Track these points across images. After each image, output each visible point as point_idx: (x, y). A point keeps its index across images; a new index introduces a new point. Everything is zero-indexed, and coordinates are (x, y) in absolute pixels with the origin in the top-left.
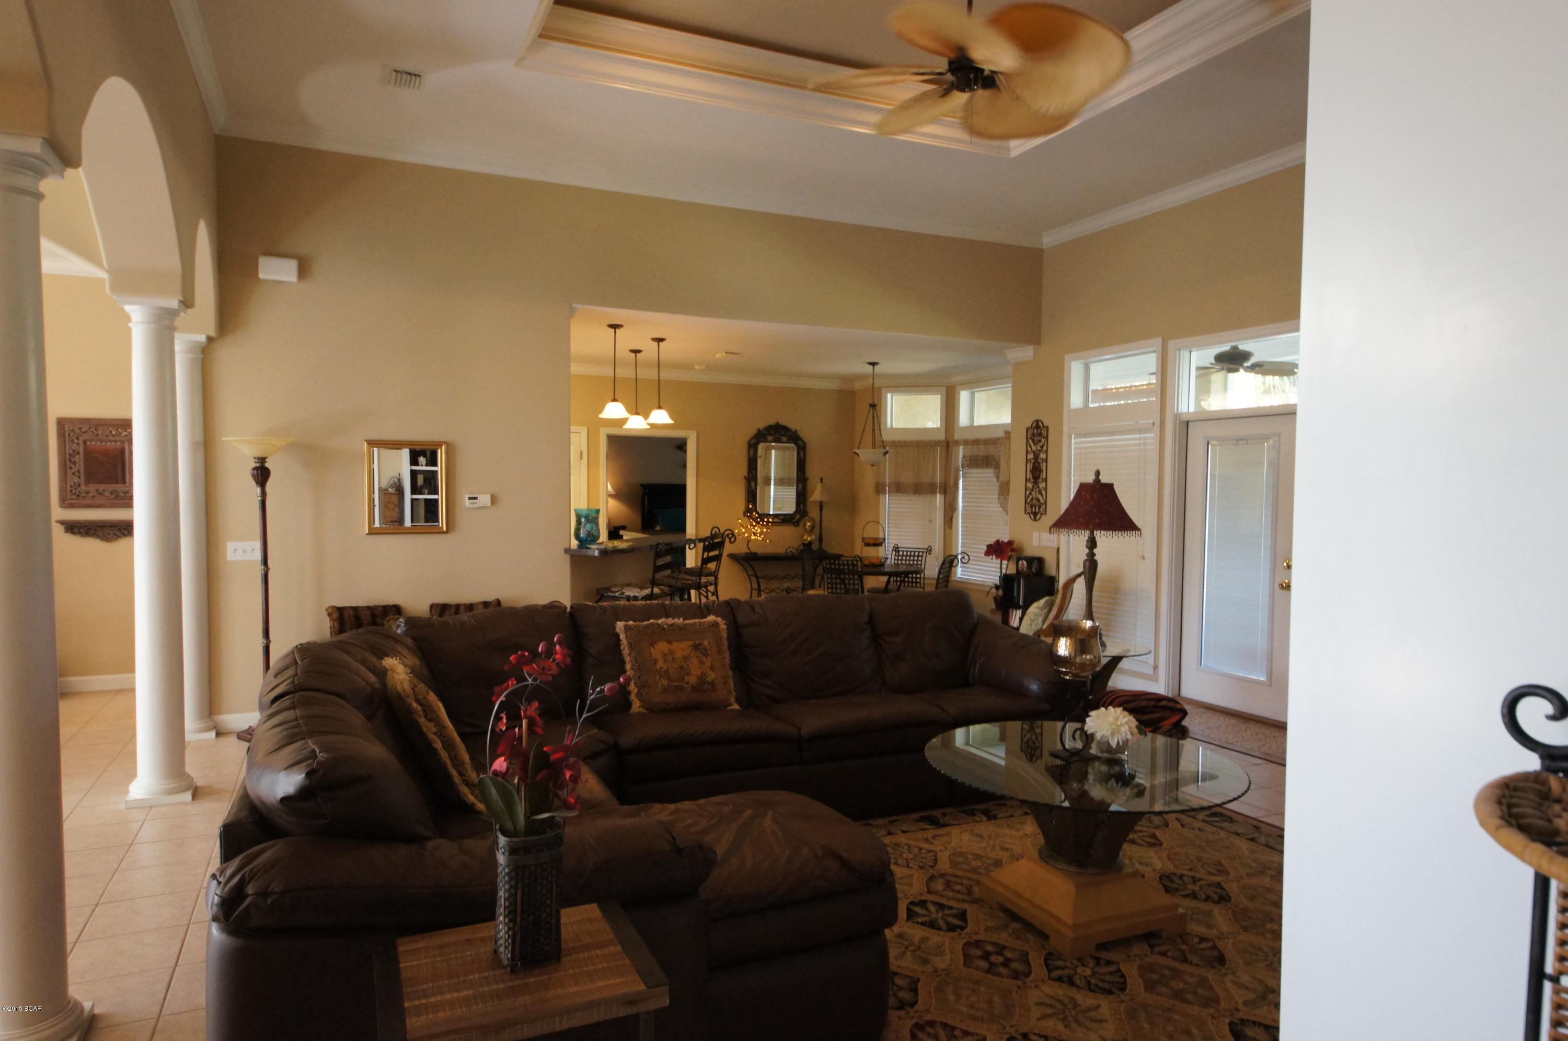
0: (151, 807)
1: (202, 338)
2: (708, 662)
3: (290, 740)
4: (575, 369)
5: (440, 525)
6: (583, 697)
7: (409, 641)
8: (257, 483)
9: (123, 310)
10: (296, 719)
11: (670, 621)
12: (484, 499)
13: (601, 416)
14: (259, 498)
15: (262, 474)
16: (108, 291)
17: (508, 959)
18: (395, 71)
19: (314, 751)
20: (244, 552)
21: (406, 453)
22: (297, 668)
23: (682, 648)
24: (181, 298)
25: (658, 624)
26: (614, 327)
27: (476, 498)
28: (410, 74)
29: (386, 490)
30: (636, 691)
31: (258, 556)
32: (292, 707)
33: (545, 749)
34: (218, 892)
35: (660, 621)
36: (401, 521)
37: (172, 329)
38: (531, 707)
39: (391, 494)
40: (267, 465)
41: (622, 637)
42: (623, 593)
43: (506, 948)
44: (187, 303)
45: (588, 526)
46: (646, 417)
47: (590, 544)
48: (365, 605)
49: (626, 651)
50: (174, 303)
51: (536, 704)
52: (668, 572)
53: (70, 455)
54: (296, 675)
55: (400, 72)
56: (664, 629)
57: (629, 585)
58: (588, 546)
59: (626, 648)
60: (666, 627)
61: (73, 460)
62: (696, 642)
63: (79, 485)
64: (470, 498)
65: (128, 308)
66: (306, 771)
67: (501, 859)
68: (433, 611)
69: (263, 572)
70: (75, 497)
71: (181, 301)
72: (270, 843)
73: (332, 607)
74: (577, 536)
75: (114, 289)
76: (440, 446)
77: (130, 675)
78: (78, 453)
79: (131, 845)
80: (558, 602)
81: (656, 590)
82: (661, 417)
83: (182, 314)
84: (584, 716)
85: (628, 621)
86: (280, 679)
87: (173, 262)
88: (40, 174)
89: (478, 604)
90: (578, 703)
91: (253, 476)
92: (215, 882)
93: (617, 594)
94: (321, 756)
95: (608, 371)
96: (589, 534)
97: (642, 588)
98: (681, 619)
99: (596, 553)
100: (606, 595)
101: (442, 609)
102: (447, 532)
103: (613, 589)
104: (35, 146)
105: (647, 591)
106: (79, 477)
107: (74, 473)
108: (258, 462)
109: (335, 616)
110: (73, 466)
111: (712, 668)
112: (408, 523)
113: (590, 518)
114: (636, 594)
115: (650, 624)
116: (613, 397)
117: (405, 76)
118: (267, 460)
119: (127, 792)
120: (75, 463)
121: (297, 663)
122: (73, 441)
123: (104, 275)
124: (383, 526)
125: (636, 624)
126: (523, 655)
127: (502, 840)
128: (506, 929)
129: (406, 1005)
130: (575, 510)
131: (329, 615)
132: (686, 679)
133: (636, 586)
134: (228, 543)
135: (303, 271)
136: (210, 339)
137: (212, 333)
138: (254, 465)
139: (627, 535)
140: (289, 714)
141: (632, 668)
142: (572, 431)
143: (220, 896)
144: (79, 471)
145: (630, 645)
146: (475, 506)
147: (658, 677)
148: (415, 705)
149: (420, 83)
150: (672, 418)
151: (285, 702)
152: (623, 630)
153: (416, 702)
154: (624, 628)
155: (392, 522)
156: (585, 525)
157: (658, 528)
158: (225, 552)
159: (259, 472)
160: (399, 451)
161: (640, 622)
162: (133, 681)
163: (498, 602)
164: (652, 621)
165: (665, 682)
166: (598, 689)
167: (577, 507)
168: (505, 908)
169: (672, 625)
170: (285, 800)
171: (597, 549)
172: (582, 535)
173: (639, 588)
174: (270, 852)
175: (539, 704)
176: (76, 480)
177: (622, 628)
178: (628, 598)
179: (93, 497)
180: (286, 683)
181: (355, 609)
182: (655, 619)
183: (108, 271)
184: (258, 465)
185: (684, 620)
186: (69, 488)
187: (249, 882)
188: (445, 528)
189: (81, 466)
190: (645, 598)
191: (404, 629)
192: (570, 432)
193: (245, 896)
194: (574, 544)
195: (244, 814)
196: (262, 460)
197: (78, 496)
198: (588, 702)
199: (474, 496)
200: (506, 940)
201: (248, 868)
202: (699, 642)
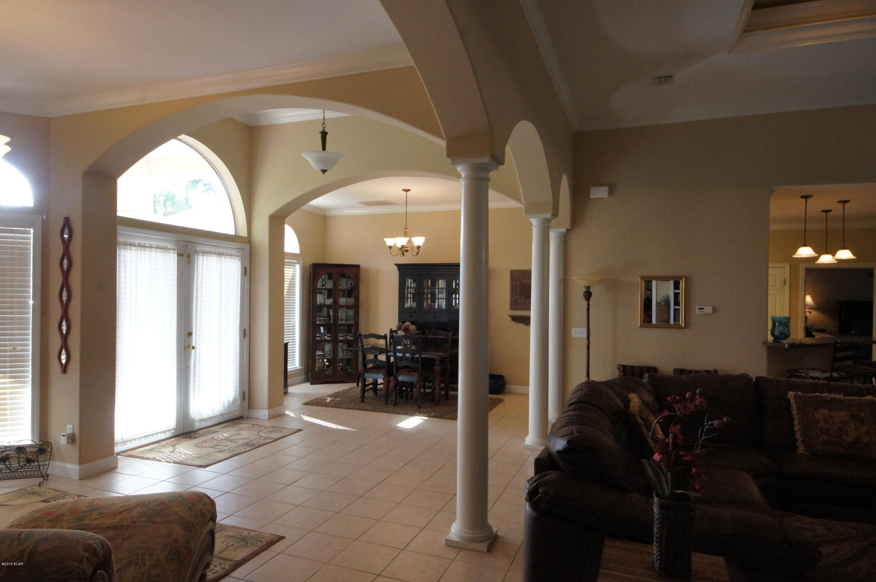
0: (533, 450)
1: (564, 230)
2: (865, 428)
3: (567, 424)
4: (773, 227)
5: (681, 324)
6: (703, 426)
7: (649, 387)
8: (586, 299)
9: (530, 221)
10: (573, 416)
11: (833, 395)
12: (708, 309)
13: (794, 256)
14: (586, 307)
15: (588, 295)
16: (524, 214)
17: (658, 567)
18: (658, 78)
19: (573, 431)
20: (580, 333)
21: (672, 283)
22: (582, 392)
23: (841, 416)
24: (552, 213)
25: (822, 397)
26: (806, 197)
27: (703, 309)
28: (666, 77)
29: (660, 303)
30: (801, 439)
31: (585, 336)
32: (574, 410)
33: (680, 453)
34: (528, 488)
35: (823, 395)
36: (668, 321)
37: (549, 227)
38: (675, 427)
39: (663, 306)
40: (590, 290)
41: (792, 401)
42: (808, 374)
43: (657, 560)
44: (555, 215)
45: (781, 328)
46: (834, 254)
47: (782, 340)
48: (638, 365)
49: (795, 412)
50: (549, 216)
51: (679, 427)
52: (850, 363)
53: (515, 286)
54: (581, 395)
55: (660, 77)
56: (827, 400)
57: (813, 369)
58: (780, 341)
59: (795, 409)
60: (828, 399)
61: (515, 288)
62: (855, 413)
63: (517, 300)
64: (699, 309)
65: (531, 220)
66: (568, 440)
67: (656, 510)
68: (675, 373)
69: (587, 344)
70: (515, 305)
71: (552, 214)
72: (552, 471)
73: (620, 365)
74: (773, 334)
75: (527, 212)
76: (682, 278)
77: (528, 387)
78: (517, 286)
79: (523, 465)
80: (746, 374)
81: (835, 374)
82: (845, 254)
83: (553, 220)
84: (703, 438)
85: (797, 392)
86: (574, 395)
87: (549, 197)
88: (489, 171)
89: (703, 371)
90: (700, 429)
91: (584, 295)
92: (528, 483)
93: (803, 374)
94: (576, 434)
95: (801, 226)
96: (782, 333)
97: (824, 372)
98: (842, 395)
99: (786, 346)
100: (794, 374)
101: (681, 371)
102: (685, 328)
103: (800, 371)
104: (486, 160)
105: (828, 375)
106: (518, 296)
107: (516, 294)
108: (587, 289)
109: (621, 369)
110: (515, 291)
111: (868, 433)
112: (672, 322)
113: (783, 323)
114: (818, 376)
115: (815, 396)
116: (804, 244)
117: (663, 79)
118: (591, 288)
119: (525, 441)
120: (516, 290)
121: (583, 389)
122: (516, 280)
123: (523, 206)
124: (658, 323)
125: (803, 394)
126: (675, 398)
127: (656, 499)
128: (657, 550)
129: (600, 570)
130: (771, 317)
131: (618, 369)
132: (843, 437)
133: (820, 370)
134: (573, 329)
135: (611, 192)
136: (568, 230)
137: (569, 227)
138: (585, 290)
139: (818, 335)
140: (571, 413)
141: (799, 423)
142: (769, 266)
143: (528, 490)
144: (517, 294)
145: (798, 408)
146: (702, 313)
147: (819, 433)
148: (640, 420)
149: (672, 80)
150: (853, 254)
151: (572, 407)
152: (793, 398)
153: (641, 419)
154: (794, 396)
155: (663, 321)
156: (779, 327)
157: (853, 332)
158: (571, 334)
159: (587, 294)
160: (668, 282)
161: (807, 393)
162: (528, 389)
163: (716, 371)
164: (816, 394)
165: (825, 437)
166: (710, 423)
167: (773, 315)
168: (657, 537)
169: (834, 398)
170: (558, 452)
171: (787, 343)
172: (776, 334)
173: (821, 372)
174: (552, 475)
175: (681, 427)
176: (516, 297)
177: (793, 396)
178: (812, 377)
179: (522, 305)
180: (576, 398)
181: (632, 367)
182: (820, 393)
183: (524, 205)
184: (586, 290)
185: (844, 396)
186: (514, 301)
187: (540, 487)
188: (683, 325)
189: (518, 292)
190: (824, 379)
191: (647, 380)
192: (768, 267)
193: (538, 493)
194: (770, 338)
195: (546, 455)
196: (588, 288)
197: (517, 304)
198: (705, 430)
199: (702, 307)
200: (657, 557)
201: (540, 481)
202: (856, 413)
